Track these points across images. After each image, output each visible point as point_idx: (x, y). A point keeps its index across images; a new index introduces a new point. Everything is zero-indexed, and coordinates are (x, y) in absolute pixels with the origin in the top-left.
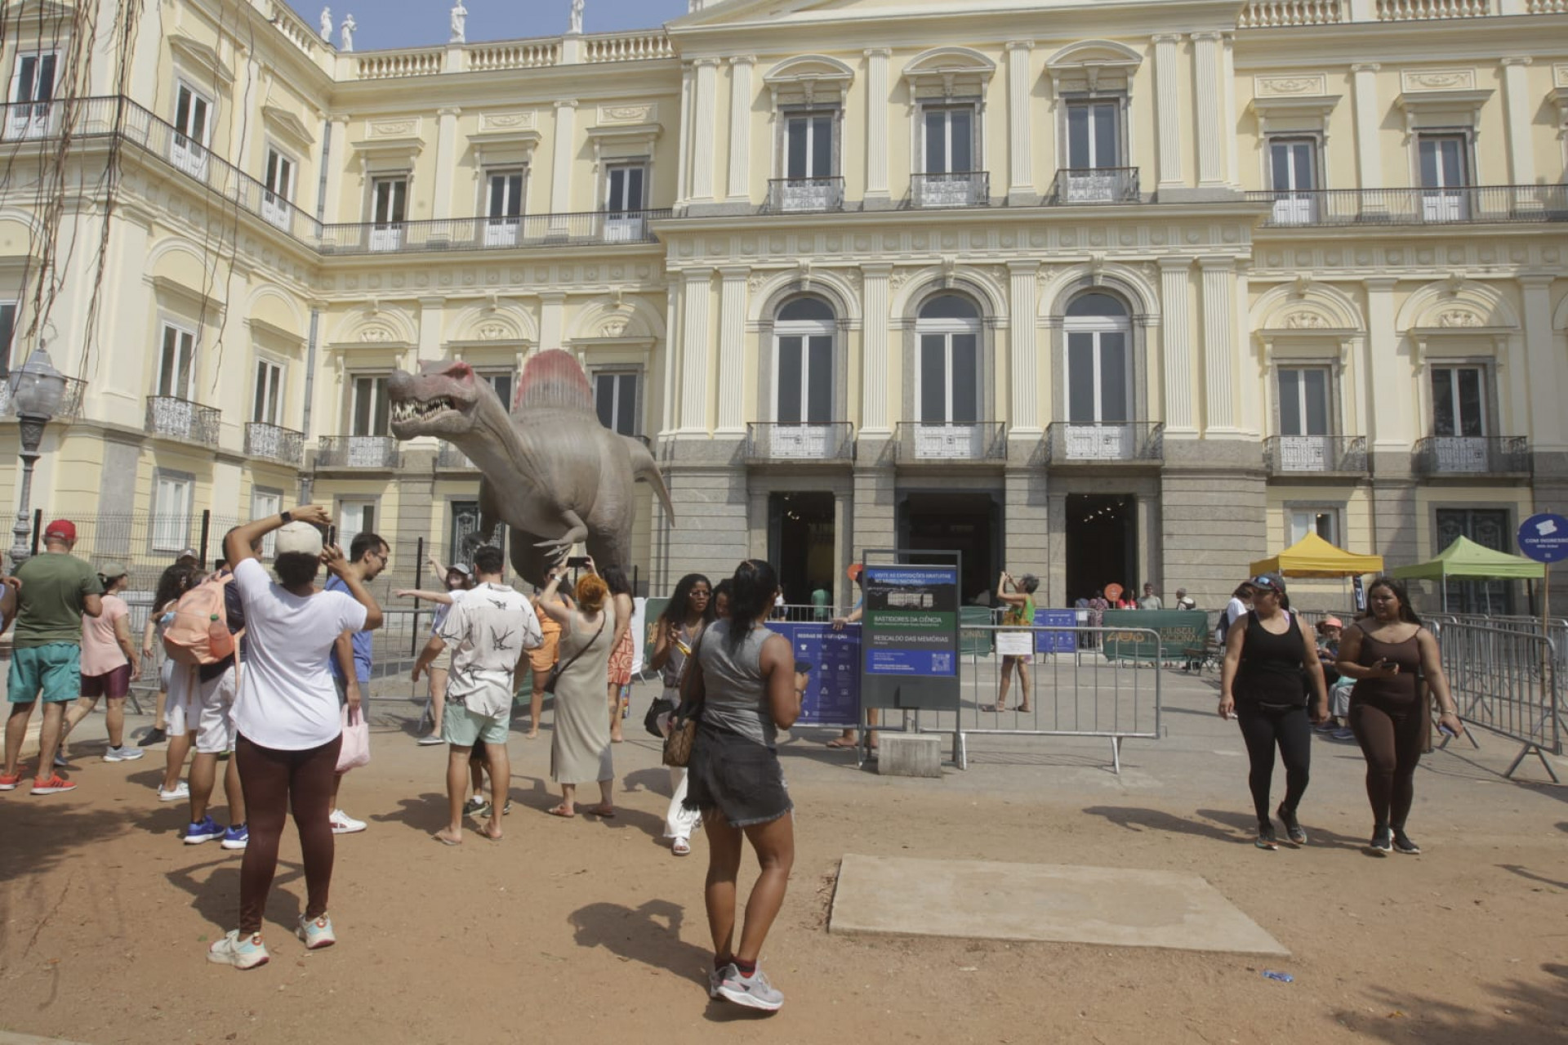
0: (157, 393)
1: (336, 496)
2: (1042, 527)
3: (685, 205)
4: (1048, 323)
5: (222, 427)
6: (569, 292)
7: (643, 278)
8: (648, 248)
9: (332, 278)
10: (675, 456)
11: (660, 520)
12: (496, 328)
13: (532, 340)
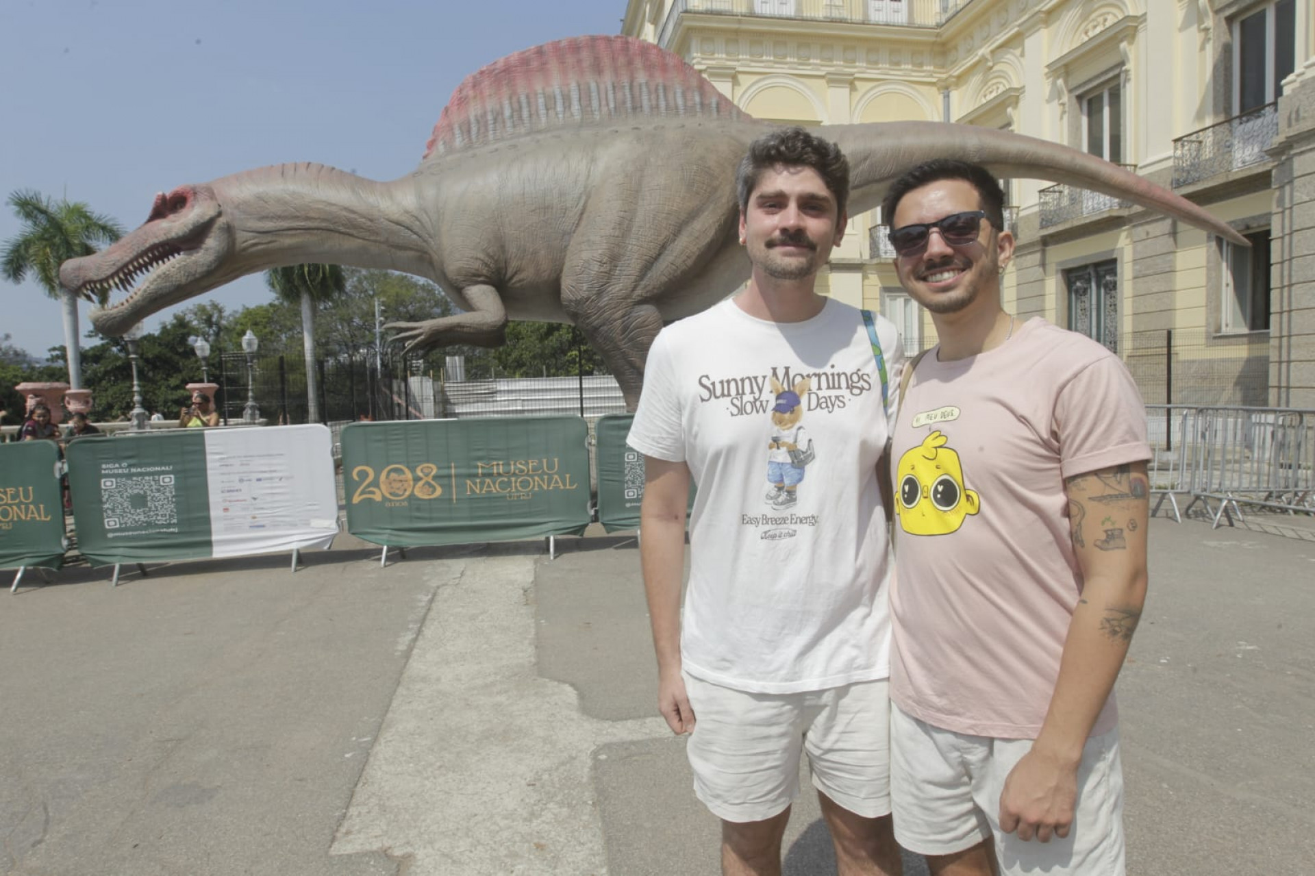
9: (955, 48)
10: (1302, 114)
11: (1283, 243)
12: (1101, 19)
13: (1139, 13)
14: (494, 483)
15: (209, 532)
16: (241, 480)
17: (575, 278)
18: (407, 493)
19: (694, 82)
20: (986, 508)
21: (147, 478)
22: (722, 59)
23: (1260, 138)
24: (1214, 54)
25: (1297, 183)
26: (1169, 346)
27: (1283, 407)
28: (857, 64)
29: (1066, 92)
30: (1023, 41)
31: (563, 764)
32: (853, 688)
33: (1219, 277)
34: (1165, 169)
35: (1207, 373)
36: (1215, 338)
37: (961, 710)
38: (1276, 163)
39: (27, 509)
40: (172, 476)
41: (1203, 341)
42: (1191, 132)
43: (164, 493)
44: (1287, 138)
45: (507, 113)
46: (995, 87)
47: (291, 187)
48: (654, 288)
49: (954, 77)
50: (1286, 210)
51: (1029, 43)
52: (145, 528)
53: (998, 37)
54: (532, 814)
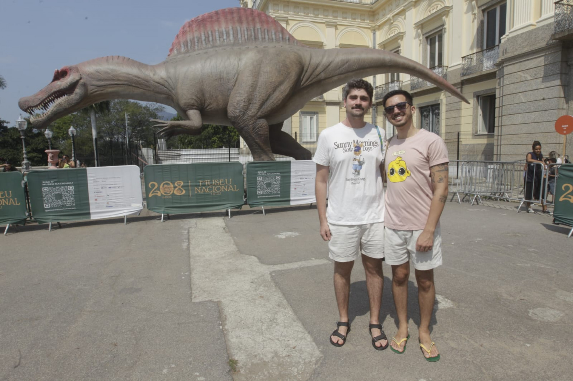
9: (378, 14)
10: (507, 51)
11: (500, 100)
12: (435, 7)
13: (450, 5)
14: (206, 189)
15: (89, 209)
16: (102, 188)
17: (234, 107)
18: (171, 193)
19: (279, 29)
20: (412, 175)
21: (62, 187)
22: (282, 13)
23: (493, 59)
24: (477, 24)
25: (505, 77)
26: (458, 139)
27: (498, 161)
28: (338, 18)
29: (421, 35)
30: (405, 12)
31: (260, 277)
32: (375, 224)
33: (477, 112)
34: (458, 68)
35: (472, 149)
36: (475, 136)
37: (405, 225)
38: (498, 69)
39: (9, 200)
40: (73, 186)
41: (471, 137)
42: (469, 54)
43: (69, 193)
44: (502, 60)
45: (203, 38)
46: (394, 31)
47: (111, 67)
48: (265, 112)
49: (377, 26)
50: (501, 87)
51: (408, 14)
52: (62, 208)
53: (395, 10)
54: (256, 289)
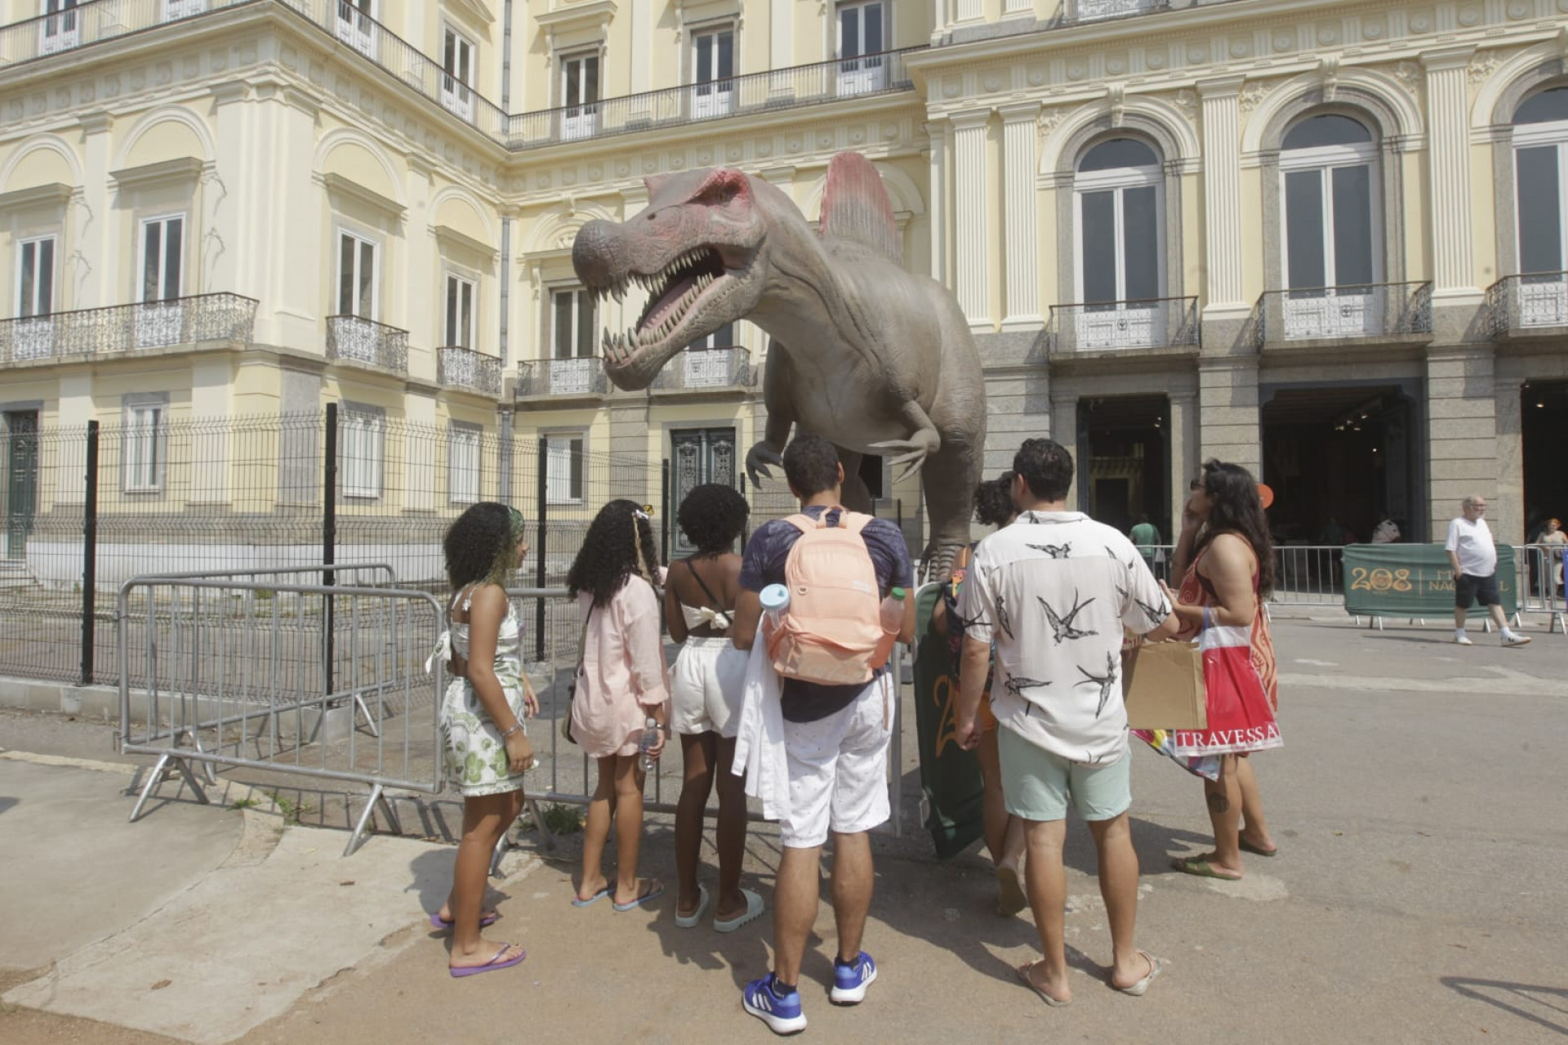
0: (338, 312)
1: (539, 430)
2: (1489, 427)
3: (948, 31)
4: (1488, 137)
5: (410, 352)
6: (798, 166)
7: (891, 139)
8: (900, 99)
22: (304, 81)
28: (437, 155)
30: (624, 203)
49: (518, 206)
53: (589, 188)
